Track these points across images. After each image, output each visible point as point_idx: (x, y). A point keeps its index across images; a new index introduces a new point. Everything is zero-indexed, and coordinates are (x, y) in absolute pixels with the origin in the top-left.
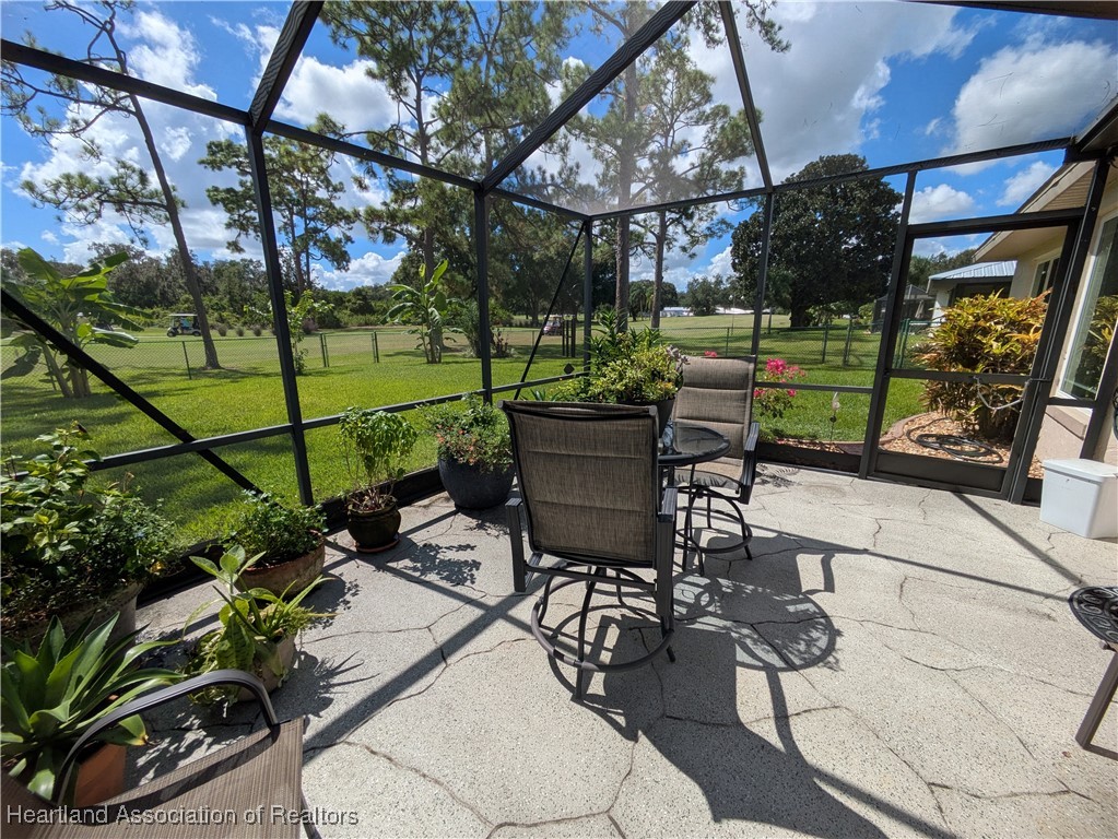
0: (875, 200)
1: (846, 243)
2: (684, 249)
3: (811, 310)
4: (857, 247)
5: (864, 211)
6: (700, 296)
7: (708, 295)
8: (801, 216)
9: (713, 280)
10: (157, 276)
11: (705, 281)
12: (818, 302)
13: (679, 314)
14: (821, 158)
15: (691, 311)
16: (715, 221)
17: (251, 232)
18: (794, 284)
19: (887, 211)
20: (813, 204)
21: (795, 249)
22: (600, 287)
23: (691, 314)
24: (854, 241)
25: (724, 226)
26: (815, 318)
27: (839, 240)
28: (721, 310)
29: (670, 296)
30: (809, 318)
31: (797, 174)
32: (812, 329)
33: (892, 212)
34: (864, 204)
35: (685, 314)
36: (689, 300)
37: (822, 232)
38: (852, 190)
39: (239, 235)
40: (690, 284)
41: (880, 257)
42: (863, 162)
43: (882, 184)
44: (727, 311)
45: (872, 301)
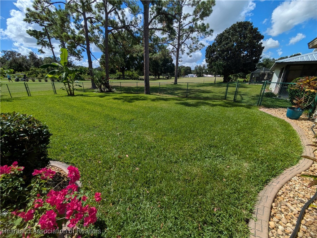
0: (254, 38)
1: (243, 53)
2: (188, 54)
3: (230, 76)
4: (247, 55)
5: (250, 42)
6: (198, 71)
7: (201, 71)
8: (229, 43)
9: (203, 66)
10: (22, 61)
11: (200, 66)
12: (232, 73)
13: (192, 76)
14: (237, 22)
15: (196, 76)
16: (198, 44)
17: (47, 46)
18: (224, 67)
19: (258, 42)
20: (233, 39)
21: (226, 54)
22: (166, 68)
23: (196, 77)
24: (246, 52)
25: (201, 46)
26: (231, 78)
27: (241, 52)
28: (205, 75)
29: (189, 71)
30: (230, 78)
31: (229, 28)
32: (230, 82)
33: (260, 42)
34: (250, 39)
35: (194, 76)
36: (195, 72)
37: (235, 49)
38: (247, 34)
39: (42, 47)
40: (196, 67)
41: (254, 58)
42: (252, 24)
43: (257, 32)
44: (207, 76)
45: (250, 73)
